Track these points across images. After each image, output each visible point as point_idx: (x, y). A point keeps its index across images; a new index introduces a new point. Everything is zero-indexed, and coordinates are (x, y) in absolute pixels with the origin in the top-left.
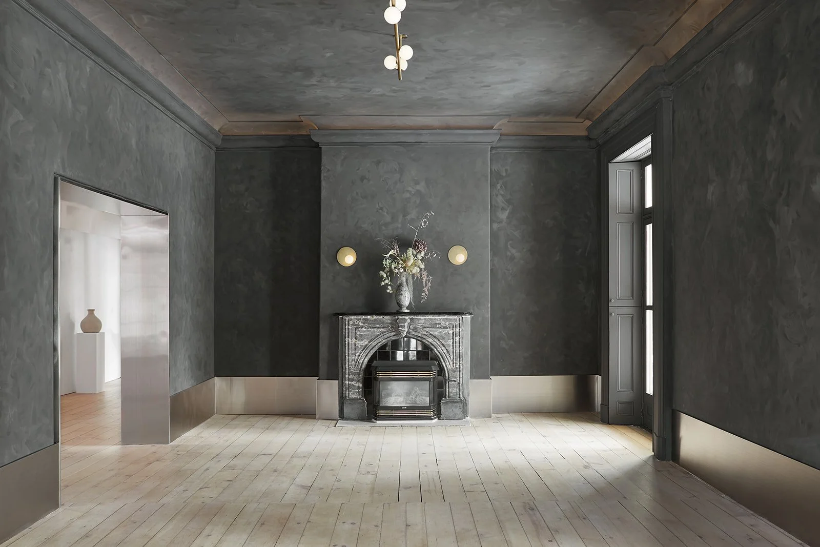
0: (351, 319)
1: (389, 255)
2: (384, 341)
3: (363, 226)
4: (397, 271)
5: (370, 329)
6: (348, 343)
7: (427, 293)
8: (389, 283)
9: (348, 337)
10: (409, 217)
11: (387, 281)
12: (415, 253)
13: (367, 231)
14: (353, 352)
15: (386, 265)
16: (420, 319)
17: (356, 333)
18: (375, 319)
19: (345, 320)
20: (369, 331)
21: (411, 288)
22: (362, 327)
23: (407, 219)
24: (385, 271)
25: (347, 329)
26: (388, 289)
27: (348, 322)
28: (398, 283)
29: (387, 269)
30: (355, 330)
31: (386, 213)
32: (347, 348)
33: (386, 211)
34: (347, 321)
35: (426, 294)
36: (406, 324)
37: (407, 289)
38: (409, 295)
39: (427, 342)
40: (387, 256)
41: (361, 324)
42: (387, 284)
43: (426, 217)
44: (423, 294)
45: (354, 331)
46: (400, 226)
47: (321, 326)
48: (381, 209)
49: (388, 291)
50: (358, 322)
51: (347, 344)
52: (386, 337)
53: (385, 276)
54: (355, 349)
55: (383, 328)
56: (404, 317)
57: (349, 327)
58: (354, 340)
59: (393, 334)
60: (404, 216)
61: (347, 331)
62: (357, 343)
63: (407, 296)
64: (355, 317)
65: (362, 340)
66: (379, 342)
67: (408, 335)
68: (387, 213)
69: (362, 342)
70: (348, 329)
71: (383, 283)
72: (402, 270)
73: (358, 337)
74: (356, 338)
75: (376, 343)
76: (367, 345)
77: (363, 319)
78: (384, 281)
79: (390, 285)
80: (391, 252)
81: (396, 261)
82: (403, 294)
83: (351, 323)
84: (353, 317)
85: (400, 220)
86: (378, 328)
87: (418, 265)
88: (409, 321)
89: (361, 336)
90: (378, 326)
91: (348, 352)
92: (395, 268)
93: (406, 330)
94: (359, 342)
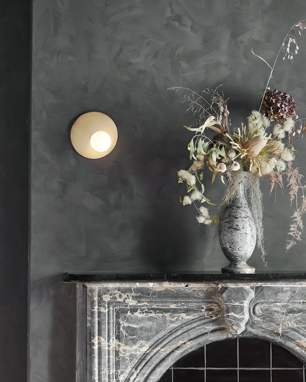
0: (107, 291)
1: (204, 127)
2: (189, 344)
3: (133, 61)
4: (224, 169)
5: (153, 315)
6: (99, 348)
7: (301, 225)
8: (204, 201)
9: (100, 334)
10: (245, 38)
11: (197, 195)
12: (267, 123)
13: (143, 72)
14: (113, 371)
15: (196, 153)
16: (281, 290)
17: (118, 324)
18: (166, 290)
19: (92, 291)
20: (150, 319)
21: (259, 212)
22: (134, 310)
23: (242, 42)
24: (193, 168)
25: (96, 315)
26: (199, 214)
27: (100, 296)
28: (227, 199)
29: (197, 165)
30: (118, 317)
31: (189, 29)
32: (96, 360)
33: (189, 23)
34: (96, 294)
35: (299, 229)
36: (246, 304)
37: (249, 214)
38: (255, 230)
39: (297, 348)
40: (197, 130)
41: (132, 302)
42: (197, 203)
43: (294, 33)
44: (293, 228)
45: (113, 320)
46: (223, 59)
47: (33, 306)
48: (178, 18)
49: (201, 220)
50: (124, 296)
51: (96, 352)
52: (193, 334)
53: (192, 180)
54: (117, 364)
55: (187, 311)
56: (240, 285)
57: (102, 310)
58: (114, 342)
59: (211, 327)
60: (235, 35)
61: (96, 319)
62: (121, 349)
63: (249, 232)
64: (118, 285)
65: (134, 342)
66: (178, 348)
67: (250, 329)
68: (192, 28)
69: (134, 347)
70: (100, 313)
71: (187, 200)
72: (237, 167)
73: (124, 333)
74: (118, 338)
75: (168, 349)
76: (145, 355)
77: (138, 290)
78: (189, 195)
79: (205, 205)
80: (209, 122)
81: (220, 143)
82: (240, 227)
83: (107, 298)
84: (111, 285)
85: (224, 46)
86: (175, 311)
87: (277, 152)
88: (252, 294)
89: (131, 331)
90: (173, 306)
91: (99, 371)
92: (219, 161)
93: (247, 317)
94: (128, 348)
